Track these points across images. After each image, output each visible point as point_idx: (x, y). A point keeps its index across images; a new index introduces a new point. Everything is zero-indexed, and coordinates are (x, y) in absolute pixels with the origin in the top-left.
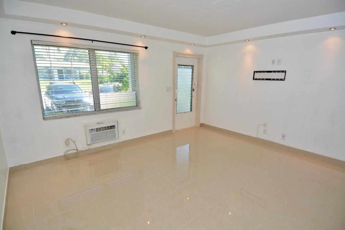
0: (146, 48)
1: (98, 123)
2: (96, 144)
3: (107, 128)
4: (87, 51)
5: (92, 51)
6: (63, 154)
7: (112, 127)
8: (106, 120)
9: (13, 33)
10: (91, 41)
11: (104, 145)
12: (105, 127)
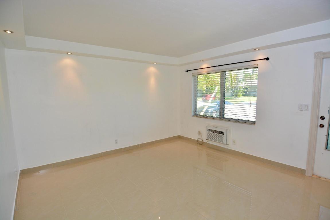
0: (267, 59)
1: (214, 127)
2: (213, 142)
3: (218, 132)
4: (220, 74)
5: (223, 73)
6: (196, 140)
7: (222, 133)
8: (220, 126)
9: (187, 71)
10: (218, 67)
11: (217, 145)
12: (220, 132)
